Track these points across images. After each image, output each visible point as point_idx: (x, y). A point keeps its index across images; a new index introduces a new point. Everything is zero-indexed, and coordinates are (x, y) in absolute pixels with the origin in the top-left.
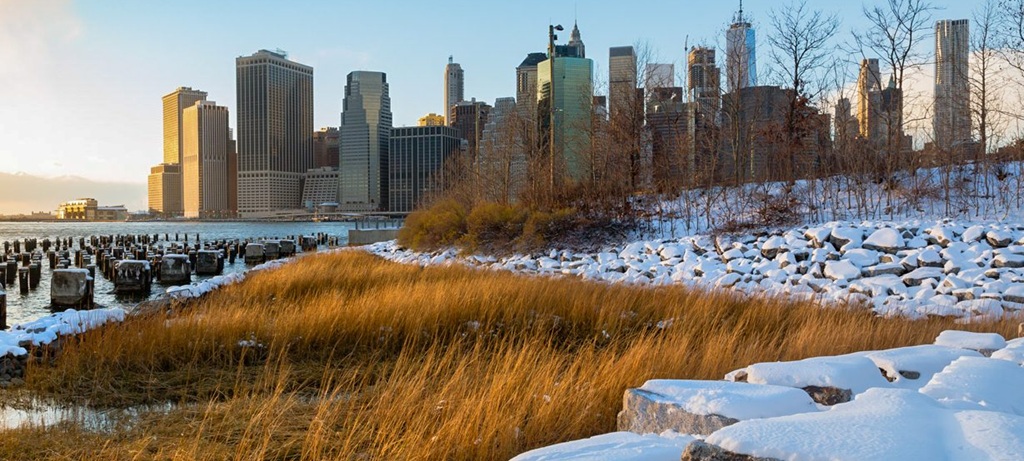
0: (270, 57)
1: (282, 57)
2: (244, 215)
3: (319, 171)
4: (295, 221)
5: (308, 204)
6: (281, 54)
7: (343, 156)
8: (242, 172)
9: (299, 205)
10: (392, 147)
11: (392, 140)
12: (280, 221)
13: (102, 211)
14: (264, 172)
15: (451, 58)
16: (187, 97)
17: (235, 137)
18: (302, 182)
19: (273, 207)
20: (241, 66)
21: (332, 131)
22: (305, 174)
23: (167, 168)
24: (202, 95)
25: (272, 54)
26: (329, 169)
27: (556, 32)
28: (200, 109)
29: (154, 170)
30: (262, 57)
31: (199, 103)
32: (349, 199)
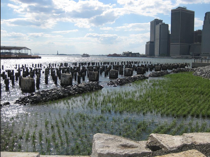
2: (172, 56)
3: (195, 43)
5: (191, 53)
6: (185, 8)
8: (172, 44)
9: (188, 54)
12: (182, 58)
13: (133, 54)
14: (178, 43)
16: (157, 22)
17: (170, 33)
18: (190, 46)
19: (180, 54)
20: (172, 12)
21: (200, 31)
22: (191, 44)
23: (151, 42)
24: (161, 21)
25: (182, 8)
26: (198, 43)
28: (160, 25)
29: (147, 43)
30: (179, 9)
31: (160, 24)
32: (204, 52)
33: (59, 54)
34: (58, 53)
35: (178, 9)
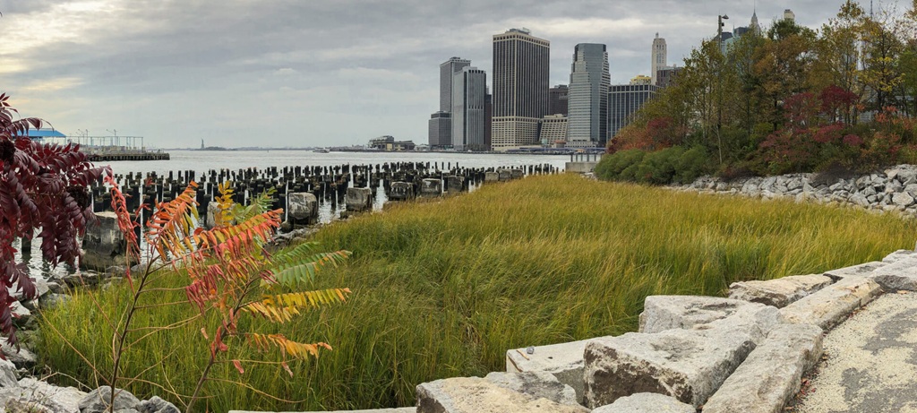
0: (519, 34)
1: (527, 33)
2: (496, 149)
3: (553, 117)
4: (534, 152)
5: (543, 141)
6: (526, 31)
7: (571, 105)
8: (495, 118)
9: (537, 142)
10: (610, 100)
11: (610, 95)
12: (523, 152)
13: (396, 144)
14: (511, 117)
15: (657, 34)
16: (456, 64)
17: (491, 92)
18: (540, 125)
19: (517, 143)
20: (496, 41)
21: (562, 88)
22: (542, 120)
23: (442, 115)
24: (467, 63)
25: (520, 31)
26: (560, 116)
27: (723, 21)
28: (465, 73)
29: (433, 116)
30: (512, 34)
31: (466, 69)
32: (575, 138)
33: (206, 146)
34: (203, 145)
35: (509, 34)
